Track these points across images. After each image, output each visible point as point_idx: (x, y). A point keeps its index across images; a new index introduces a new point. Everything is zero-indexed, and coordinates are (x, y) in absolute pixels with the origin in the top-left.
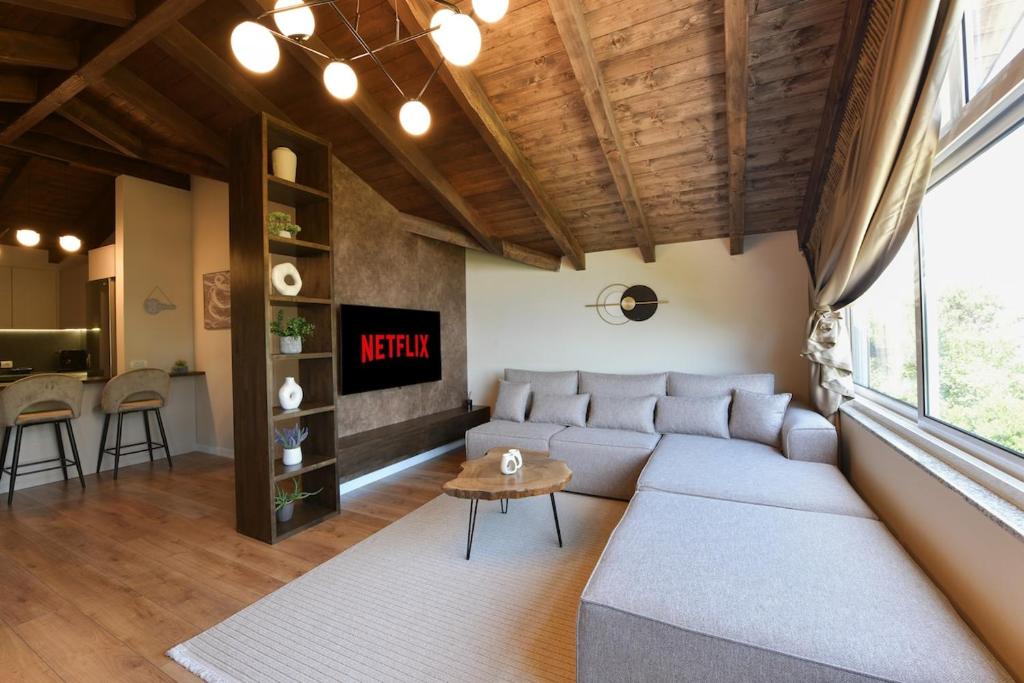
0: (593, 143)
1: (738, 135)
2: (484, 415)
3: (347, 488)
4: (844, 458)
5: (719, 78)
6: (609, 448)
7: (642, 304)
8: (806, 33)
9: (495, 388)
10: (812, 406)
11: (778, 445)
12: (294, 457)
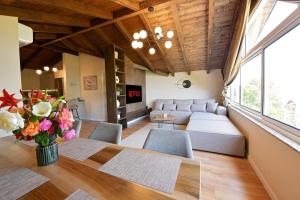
0: (180, 51)
1: (210, 52)
2: (151, 110)
3: (128, 123)
4: (227, 115)
5: (207, 41)
6: (180, 115)
7: (187, 84)
8: (222, 35)
9: (154, 103)
10: (222, 105)
11: (216, 113)
12: (119, 116)
